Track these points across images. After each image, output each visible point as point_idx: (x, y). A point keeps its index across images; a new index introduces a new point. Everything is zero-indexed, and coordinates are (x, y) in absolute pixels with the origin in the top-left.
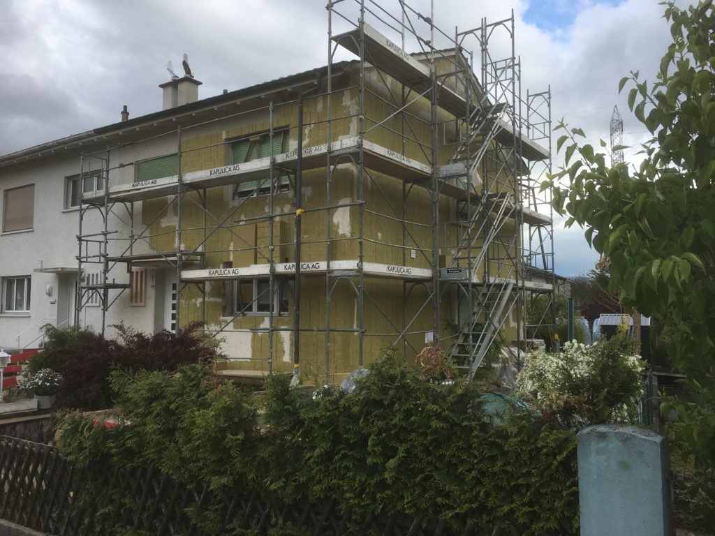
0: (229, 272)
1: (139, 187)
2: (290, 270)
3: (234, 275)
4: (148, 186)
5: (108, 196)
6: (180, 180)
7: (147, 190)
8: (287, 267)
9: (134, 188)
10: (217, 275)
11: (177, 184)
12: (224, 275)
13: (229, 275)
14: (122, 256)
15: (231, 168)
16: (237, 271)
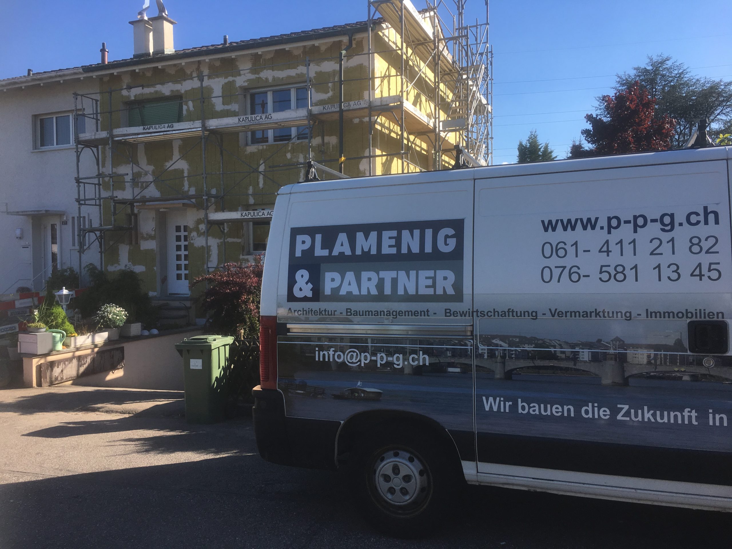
1: (151, 130)
3: (268, 216)
4: (163, 130)
6: (204, 126)
10: (250, 216)
12: (258, 217)
13: (263, 216)
14: (134, 198)
15: (262, 116)
16: (272, 213)
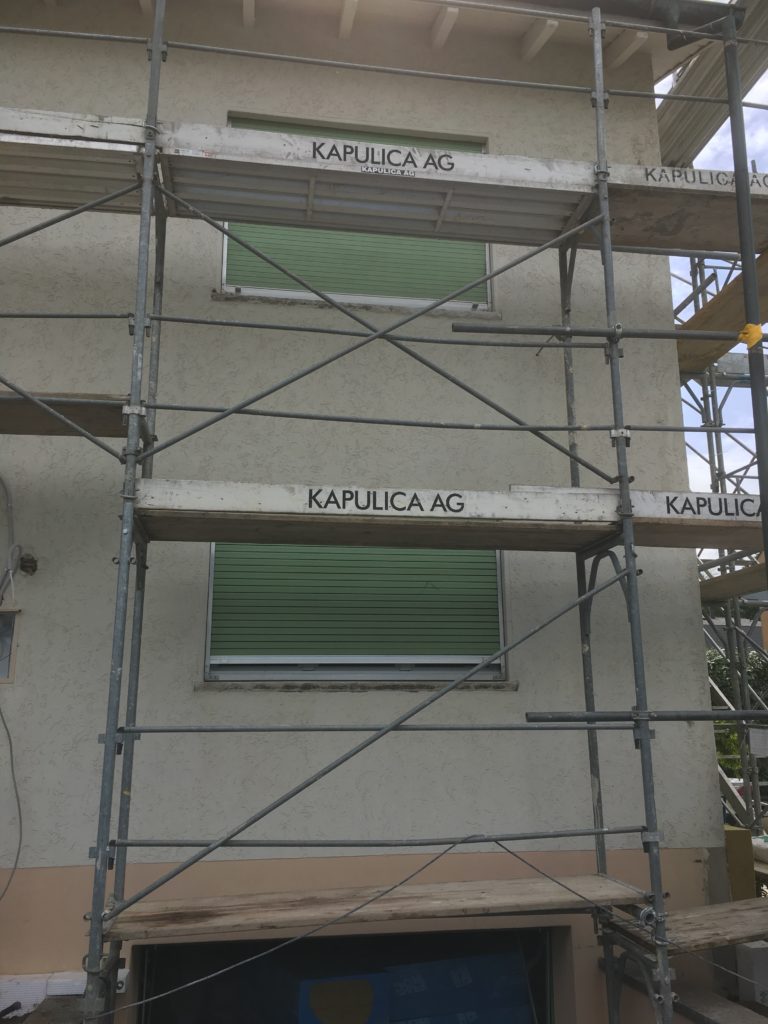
2: (688, 514)
3: (439, 512)
8: (679, 505)
10: (351, 507)
11: (134, 148)
12: (391, 512)
13: (415, 511)
15: (416, 156)
16: (454, 502)
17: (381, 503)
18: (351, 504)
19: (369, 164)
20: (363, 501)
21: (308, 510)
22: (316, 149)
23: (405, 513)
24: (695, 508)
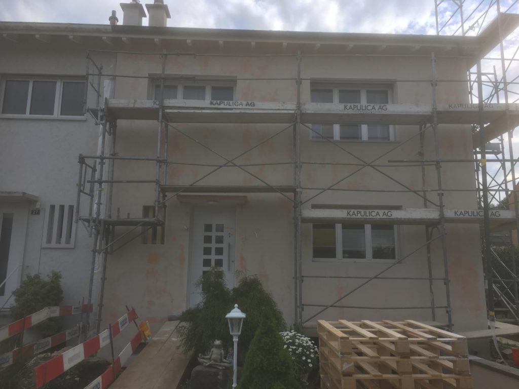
0: (378, 214)
1: (222, 106)
3: (385, 217)
4: (240, 107)
5: (163, 110)
6: (299, 107)
7: (238, 111)
8: (458, 213)
9: (212, 106)
10: (359, 216)
11: (293, 112)
12: (371, 217)
13: (378, 217)
14: (191, 185)
15: (375, 106)
16: (389, 214)
17: (368, 214)
18: (359, 215)
19: (361, 110)
20: (363, 214)
21: (347, 217)
22: (345, 107)
23: (375, 217)
24: (464, 214)
